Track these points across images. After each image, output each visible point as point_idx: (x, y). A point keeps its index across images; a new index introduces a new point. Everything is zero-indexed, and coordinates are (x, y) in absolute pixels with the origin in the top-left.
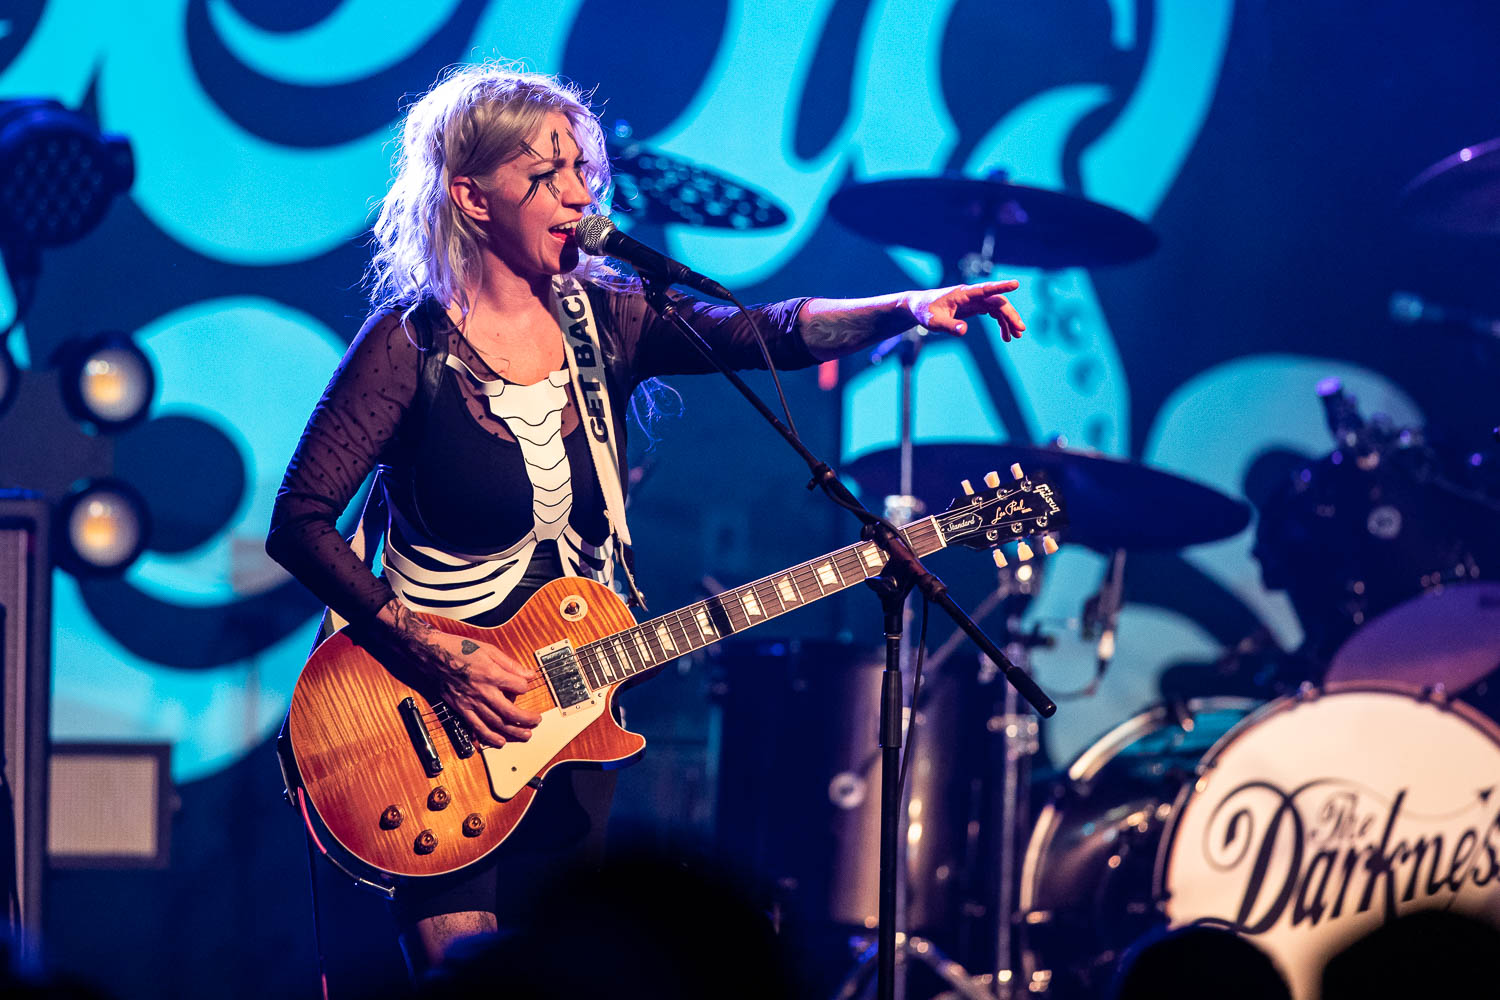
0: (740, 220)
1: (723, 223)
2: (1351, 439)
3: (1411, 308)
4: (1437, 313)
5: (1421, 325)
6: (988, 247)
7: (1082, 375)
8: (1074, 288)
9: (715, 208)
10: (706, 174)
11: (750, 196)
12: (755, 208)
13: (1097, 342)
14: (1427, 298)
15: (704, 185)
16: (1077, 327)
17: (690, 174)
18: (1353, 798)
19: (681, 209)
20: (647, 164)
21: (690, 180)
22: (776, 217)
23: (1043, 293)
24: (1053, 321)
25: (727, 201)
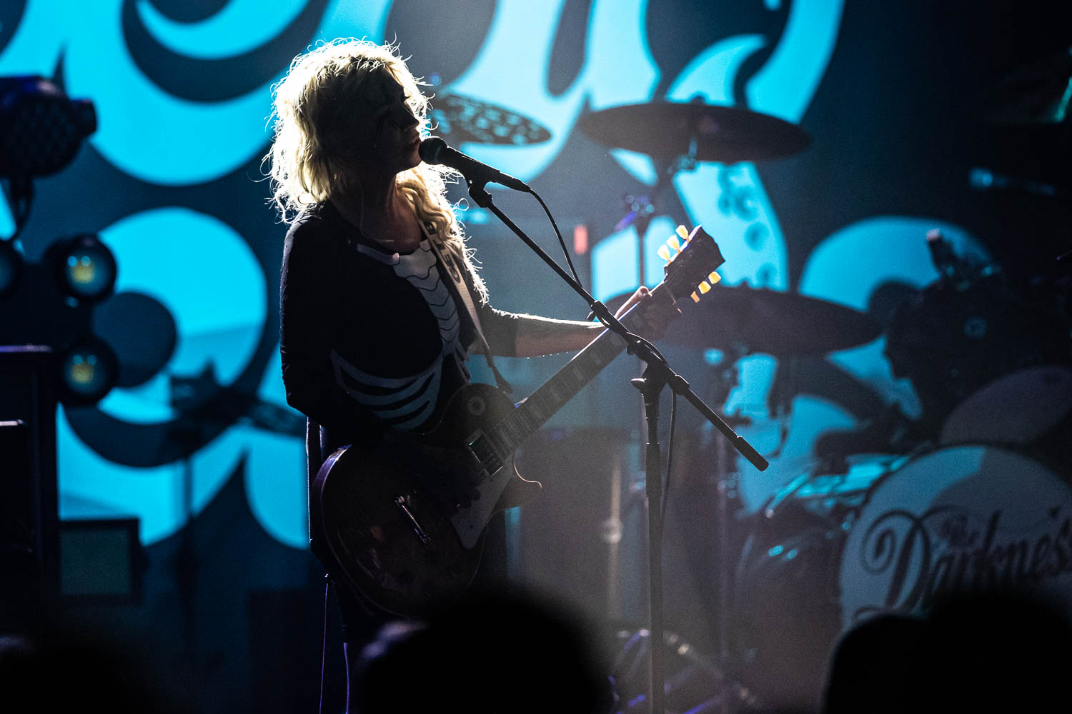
0: (519, 138)
1: (506, 141)
2: (950, 270)
3: (984, 178)
4: (1002, 182)
5: (992, 190)
6: (693, 149)
7: (754, 237)
8: (745, 176)
9: (501, 131)
10: (495, 108)
11: (526, 122)
12: (529, 130)
13: (763, 214)
14: (995, 171)
15: (493, 116)
16: (749, 204)
17: (483, 108)
18: (964, 519)
19: (477, 133)
20: (453, 103)
21: (483, 112)
22: (543, 136)
23: (724, 180)
24: (732, 201)
25: (509, 126)
